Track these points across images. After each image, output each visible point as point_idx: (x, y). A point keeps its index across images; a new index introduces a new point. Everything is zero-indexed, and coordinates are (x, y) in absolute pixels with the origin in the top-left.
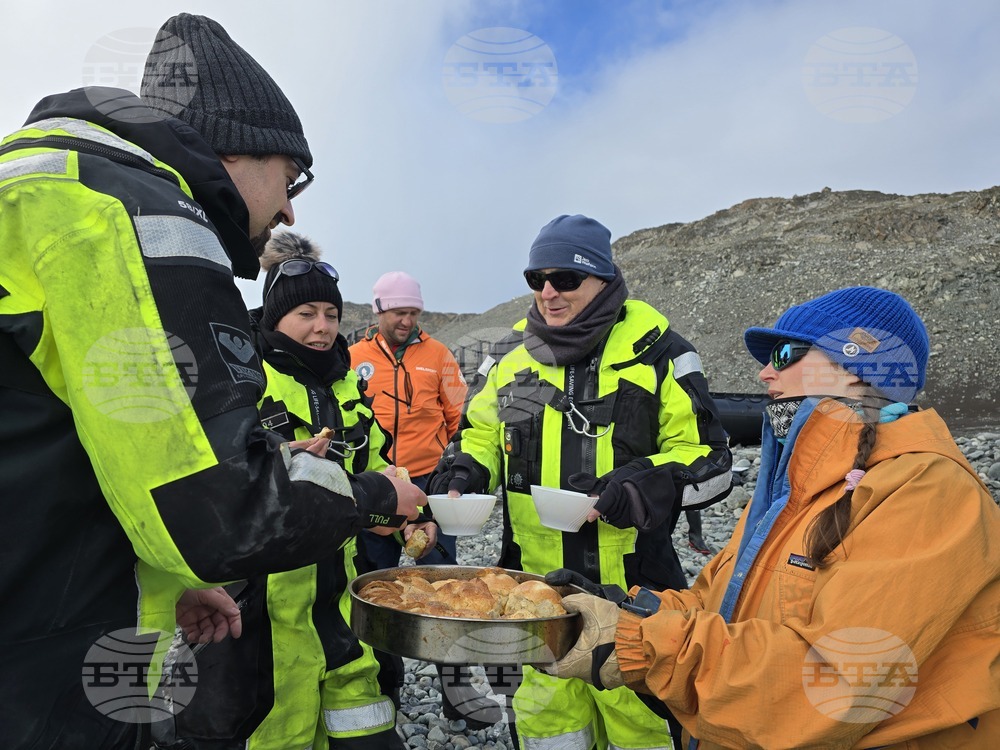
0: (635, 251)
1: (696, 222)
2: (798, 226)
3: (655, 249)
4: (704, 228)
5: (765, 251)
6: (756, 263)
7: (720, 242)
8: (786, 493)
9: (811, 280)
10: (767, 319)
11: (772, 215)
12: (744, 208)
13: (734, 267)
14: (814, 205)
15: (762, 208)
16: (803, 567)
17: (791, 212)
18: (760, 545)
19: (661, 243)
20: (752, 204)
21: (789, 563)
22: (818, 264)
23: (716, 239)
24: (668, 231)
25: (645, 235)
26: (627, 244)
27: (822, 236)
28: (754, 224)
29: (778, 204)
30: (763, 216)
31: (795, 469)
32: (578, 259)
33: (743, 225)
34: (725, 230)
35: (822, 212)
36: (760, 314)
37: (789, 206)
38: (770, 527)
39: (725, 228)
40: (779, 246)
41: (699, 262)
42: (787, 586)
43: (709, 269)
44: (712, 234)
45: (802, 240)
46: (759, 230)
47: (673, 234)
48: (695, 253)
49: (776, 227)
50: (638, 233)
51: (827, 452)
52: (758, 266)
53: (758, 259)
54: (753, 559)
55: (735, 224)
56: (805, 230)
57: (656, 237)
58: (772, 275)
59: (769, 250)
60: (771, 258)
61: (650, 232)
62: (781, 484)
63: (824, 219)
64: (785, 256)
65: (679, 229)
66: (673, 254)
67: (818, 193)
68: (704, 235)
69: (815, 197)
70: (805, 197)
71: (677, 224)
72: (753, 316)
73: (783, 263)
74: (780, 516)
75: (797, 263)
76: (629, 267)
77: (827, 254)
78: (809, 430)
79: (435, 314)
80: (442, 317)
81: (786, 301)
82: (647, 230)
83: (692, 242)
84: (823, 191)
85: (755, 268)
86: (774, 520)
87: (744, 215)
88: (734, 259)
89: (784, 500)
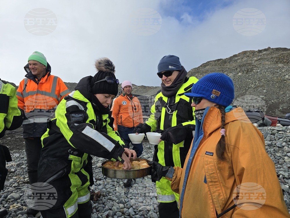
0: (207, 67)
1: (227, 58)
2: (259, 59)
3: (214, 67)
4: (229, 60)
5: (248, 67)
6: (245, 71)
7: (234, 64)
8: (203, 134)
9: (263, 76)
10: (249, 88)
11: (251, 56)
12: (242, 54)
13: (238, 72)
14: (265, 52)
15: (248, 53)
16: (210, 155)
17: (257, 55)
18: (196, 149)
19: (215, 65)
20: (245, 53)
21: (206, 154)
22: (265, 71)
23: (233, 63)
24: (218, 61)
25: (210, 63)
26: (205, 66)
27: (267, 62)
28: (245, 59)
29: (253, 52)
30: (248, 56)
31: (205, 127)
32: (170, 67)
33: (242, 59)
34: (236, 61)
35: (267, 55)
36: (247, 87)
37: (256, 53)
38: (199, 144)
39: (236, 60)
40: (253, 66)
41: (227, 71)
42: (205, 161)
43: (230, 73)
44: (232, 62)
45: (260, 63)
46: (247, 61)
47: (219, 62)
48: (226, 68)
49: (252, 60)
50: (208, 62)
51: (212, 122)
52: (246, 72)
53: (246, 70)
54: (194, 153)
55: (239, 59)
56: (262, 60)
57: (214, 63)
58: (251, 74)
59: (250, 67)
60: (250, 69)
61: (212, 62)
62: (201, 132)
63: (268, 57)
64: (255, 68)
65: (221, 61)
66: (219, 68)
67: (266, 49)
68: (229, 62)
69: (265, 50)
70: (262, 50)
71: (221, 59)
72: (244, 87)
73: (254, 71)
74: (201, 140)
75: (259, 71)
76: (205, 72)
77: (269, 68)
78: (208, 116)
79: (147, 86)
80: (149, 88)
81: (255, 82)
82: (211, 61)
83: (225, 65)
84: (268, 48)
85: (245, 72)
86: (200, 142)
87: (242, 56)
88: (238, 70)
89: (202, 136)
